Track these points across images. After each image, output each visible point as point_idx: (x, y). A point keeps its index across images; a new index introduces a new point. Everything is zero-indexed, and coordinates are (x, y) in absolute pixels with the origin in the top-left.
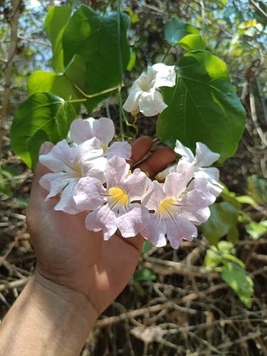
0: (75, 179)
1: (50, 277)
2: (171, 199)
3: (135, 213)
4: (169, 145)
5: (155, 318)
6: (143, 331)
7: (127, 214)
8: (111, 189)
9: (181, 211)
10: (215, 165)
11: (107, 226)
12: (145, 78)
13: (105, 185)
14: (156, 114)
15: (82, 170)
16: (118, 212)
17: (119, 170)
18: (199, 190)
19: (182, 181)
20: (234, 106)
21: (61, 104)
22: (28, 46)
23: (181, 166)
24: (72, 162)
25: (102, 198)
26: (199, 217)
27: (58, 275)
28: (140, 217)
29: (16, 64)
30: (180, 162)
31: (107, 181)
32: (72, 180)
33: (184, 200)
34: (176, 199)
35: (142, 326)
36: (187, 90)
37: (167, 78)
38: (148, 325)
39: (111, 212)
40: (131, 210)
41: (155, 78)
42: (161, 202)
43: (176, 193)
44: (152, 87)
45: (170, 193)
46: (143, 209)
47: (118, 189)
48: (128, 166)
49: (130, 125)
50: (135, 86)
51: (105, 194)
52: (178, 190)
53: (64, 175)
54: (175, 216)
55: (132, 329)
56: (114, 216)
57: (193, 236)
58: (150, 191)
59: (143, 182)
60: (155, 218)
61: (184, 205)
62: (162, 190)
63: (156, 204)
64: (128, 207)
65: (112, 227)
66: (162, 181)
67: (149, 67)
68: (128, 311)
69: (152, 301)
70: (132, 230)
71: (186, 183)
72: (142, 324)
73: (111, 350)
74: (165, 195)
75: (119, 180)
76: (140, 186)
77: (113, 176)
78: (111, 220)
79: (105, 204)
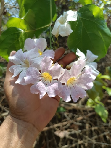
0: (26, 68)
1: (15, 116)
2: (73, 78)
3: (55, 85)
4: (73, 51)
5: (65, 127)
6: (60, 133)
7: (51, 86)
8: (43, 73)
9: (78, 83)
10: (95, 61)
11: (41, 92)
12: (62, 18)
13: (40, 71)
14: (67, 35)
15: (29, 63)
16: (47, 85)
17: (47, 63)
18: (88, 73)
19: (79, 69)
20: (106, 32)
21: (22, 32)
22: (9, 12)
23: (79, 61)
24: (24, 59)
25: (39, 78)
26: (87, 86)
27: (19, 115)
28: (57, 87)
29: (4, 20)
30: (79, 59)
31: (41, 69)
32: (24, 68)
33: (80, 78)
34: (76, 78)
35: (59, 131)
36: (83, 24)
37: (73, 17)
38: (62, 130)
39: (43, 85)
40: (53, 83)
41: (67, 18)
42: (69, 79)
43: (76, 75)
44: (65, 22)
45: (73, 75)
46: (59, 83)
47: (47, 73)
48: (52, 62)
49: (55, 42)
50: (57, 22)
51: (41, 76)
52: (77, 73)
53: (21, 66)
54: (76, 86)
55: (55, 132)
56: (45, 87)
57: (84, 96)
58: (63, 74)
59: (59, 69)
60: (65, 87)
61: (80, 81)
62: (69, 73)
63: (66, 80)
64: (52, 82)
65: (44, 92)
66: (69, 69)
67: (64, 13)
68: (53, 125)
69: (64, 120)
70: (54, 94)
71: (81, 70)
72: (59, 129)
73: (46, 140)
74: (70, 76)
75: (47, 69)
76: (58, 72)
77: (44, 66)
78: (43, 89)
79: (40, 80)
